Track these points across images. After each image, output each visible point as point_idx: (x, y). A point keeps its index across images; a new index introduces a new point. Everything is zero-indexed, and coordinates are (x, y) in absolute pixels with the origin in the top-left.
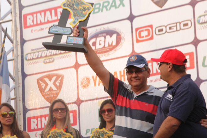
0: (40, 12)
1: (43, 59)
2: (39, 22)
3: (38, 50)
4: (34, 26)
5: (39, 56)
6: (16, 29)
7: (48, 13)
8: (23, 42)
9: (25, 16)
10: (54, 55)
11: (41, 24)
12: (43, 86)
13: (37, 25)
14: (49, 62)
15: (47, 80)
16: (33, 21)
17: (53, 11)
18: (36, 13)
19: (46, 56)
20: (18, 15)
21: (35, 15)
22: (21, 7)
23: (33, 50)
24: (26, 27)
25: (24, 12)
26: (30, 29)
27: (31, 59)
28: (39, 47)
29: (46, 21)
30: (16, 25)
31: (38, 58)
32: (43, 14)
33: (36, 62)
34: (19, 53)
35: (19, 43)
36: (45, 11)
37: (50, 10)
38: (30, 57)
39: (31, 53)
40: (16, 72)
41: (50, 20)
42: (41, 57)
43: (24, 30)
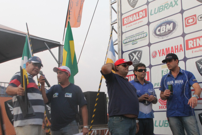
0: (130, 16)
1: (132, 42)
2: (130, 21)
3: (129, 37)
4: (128, 24)
5: (130, 41)
6: (119, 27)
7: (134, 16)
8: (122, 33)
9: (123, 19)
10: (137, 39)
11: (131, 22)
12: (132, 57)
13: (129, 23)
14: (135, 44)
15: (133, 54)
16: (127, 21)
17: (137, 14)
18: (129, 16)
19: (133, 40)
20: (120, 19)
21: (128, 18)
22: (122, 15)
23: (127, 37)
24: (124, 25)
25: (123, 17)
26: (125, 26)
27: (126, 43)
28: (130, 36)
29: (134, 20)
30: (119, 25)
31: (129, 42)
32: (132, 16)
33: (128, 44)
34: (120, 40)
35: (120, 35)
36: (133, 15)
37: (135, 14)
38: (125, 41)
39: (126, 40)
40: (119, 51)
41: (136, 19)
42: (131, 41)
43: (123, 27)
